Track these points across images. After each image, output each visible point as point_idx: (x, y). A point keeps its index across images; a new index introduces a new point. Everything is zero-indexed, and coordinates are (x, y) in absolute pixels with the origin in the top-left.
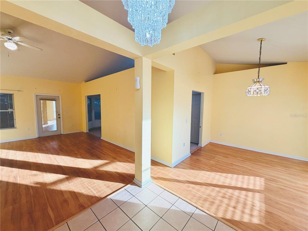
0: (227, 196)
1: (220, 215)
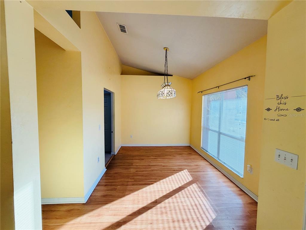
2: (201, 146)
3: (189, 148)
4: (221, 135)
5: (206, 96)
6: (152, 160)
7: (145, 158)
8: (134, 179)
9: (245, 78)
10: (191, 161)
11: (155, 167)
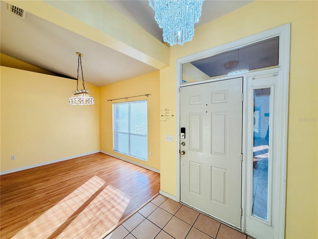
0: (99, 207)
1: (116, 221)
2: (113, 148)
3: (100, 153)
4: (131, 136)
5: (116, 105)
6: (62, 176)
7: (50, 177)
8: (49, 202)
9: (146, 95)
10: (107, 164)
11: (71, 181)
